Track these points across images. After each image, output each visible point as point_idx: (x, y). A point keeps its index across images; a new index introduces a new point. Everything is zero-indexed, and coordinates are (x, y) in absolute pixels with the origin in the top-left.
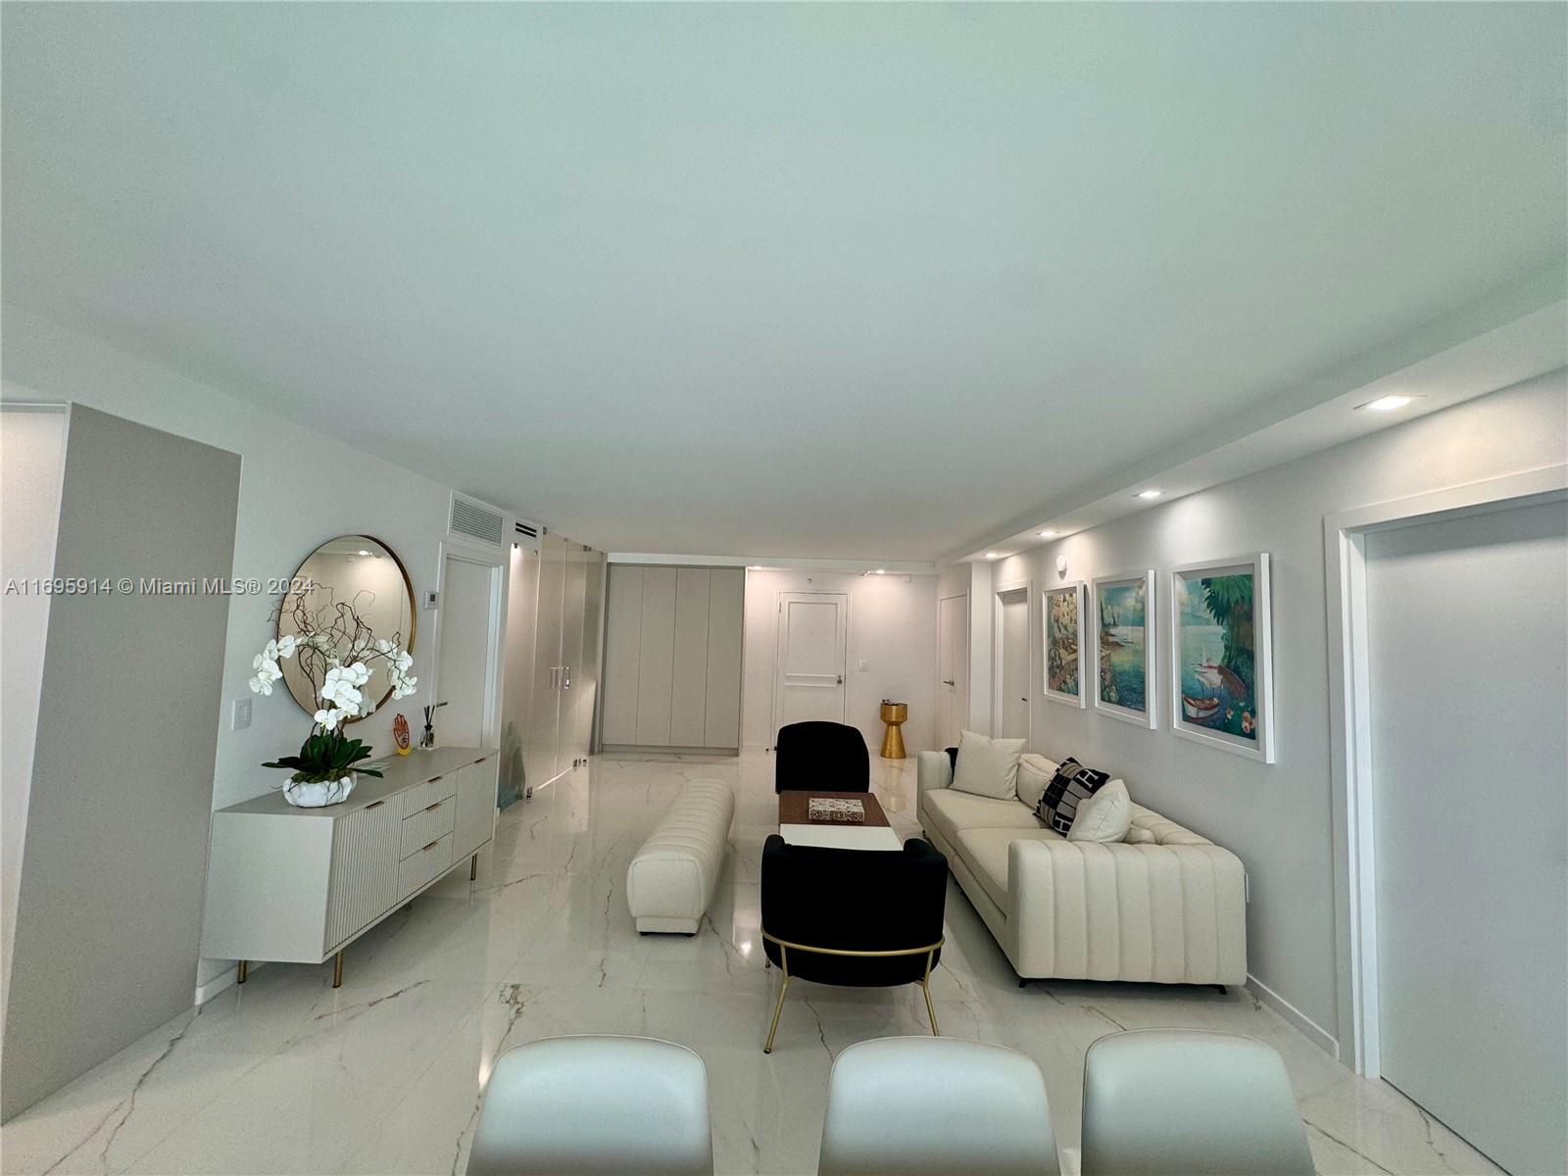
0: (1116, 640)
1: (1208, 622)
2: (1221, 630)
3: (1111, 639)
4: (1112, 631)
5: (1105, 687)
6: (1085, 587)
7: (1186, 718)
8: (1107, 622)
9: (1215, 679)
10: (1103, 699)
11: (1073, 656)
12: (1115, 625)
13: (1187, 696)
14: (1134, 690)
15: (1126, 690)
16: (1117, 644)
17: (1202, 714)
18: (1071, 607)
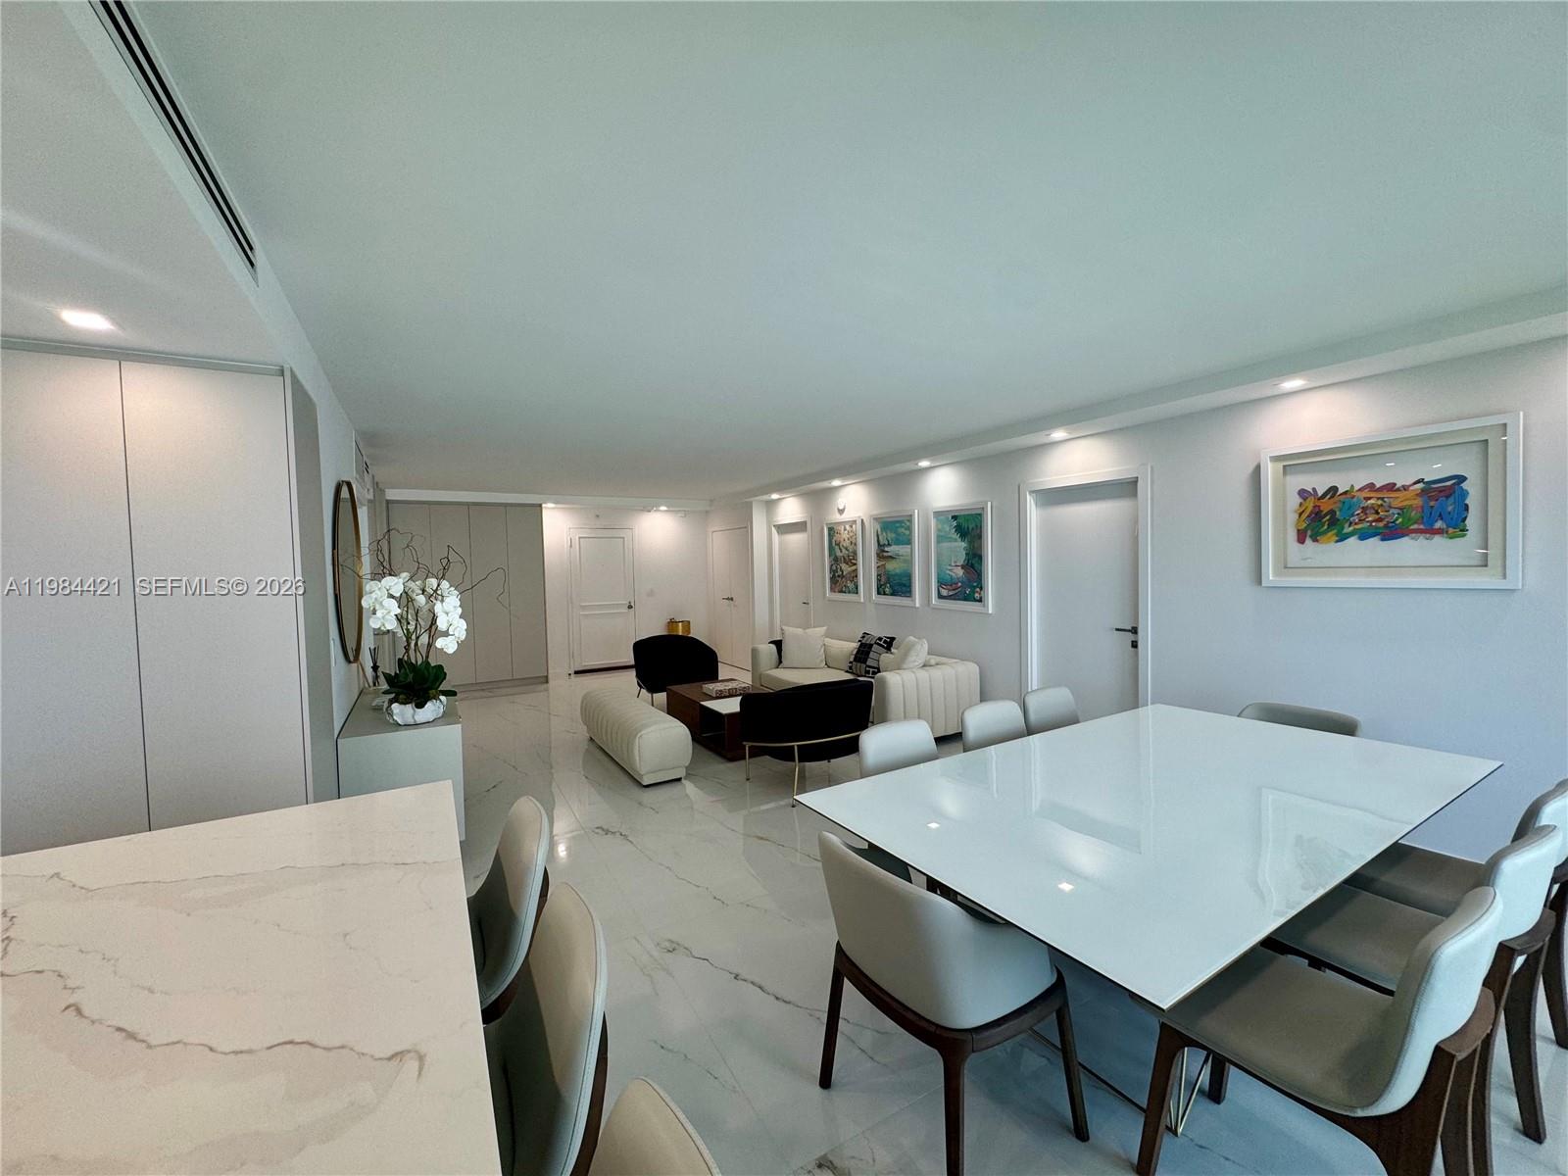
0: (889, 554)
1: (956, 540)
2: (964, 544)
3: (885, 554)
4: (886, 549)
5: (881, 586)
6: (862, 520)
7: (940, 596)
8: (881, 543)
9: (960, 572)
10: (879, 593)
11: (854, 568)
12: (889, 545)
13: (941, 583)
14: (905, 585)
15: (896, 585)
16: (891, 557)
17: (951, 593)
18: (851, 534)
